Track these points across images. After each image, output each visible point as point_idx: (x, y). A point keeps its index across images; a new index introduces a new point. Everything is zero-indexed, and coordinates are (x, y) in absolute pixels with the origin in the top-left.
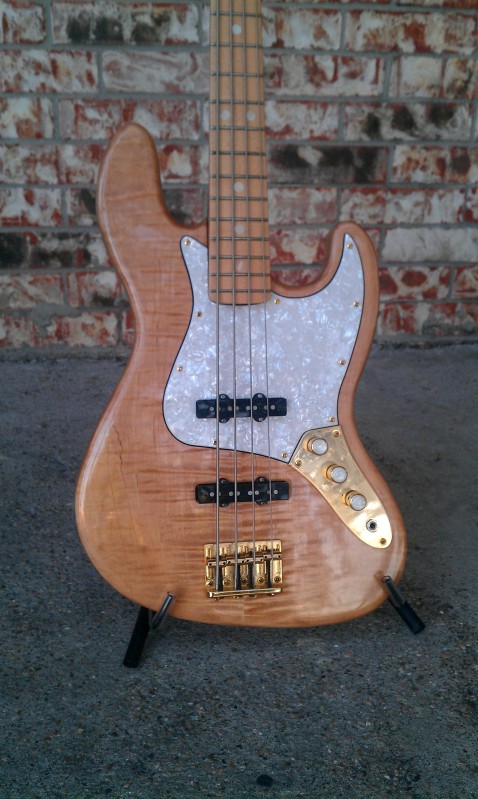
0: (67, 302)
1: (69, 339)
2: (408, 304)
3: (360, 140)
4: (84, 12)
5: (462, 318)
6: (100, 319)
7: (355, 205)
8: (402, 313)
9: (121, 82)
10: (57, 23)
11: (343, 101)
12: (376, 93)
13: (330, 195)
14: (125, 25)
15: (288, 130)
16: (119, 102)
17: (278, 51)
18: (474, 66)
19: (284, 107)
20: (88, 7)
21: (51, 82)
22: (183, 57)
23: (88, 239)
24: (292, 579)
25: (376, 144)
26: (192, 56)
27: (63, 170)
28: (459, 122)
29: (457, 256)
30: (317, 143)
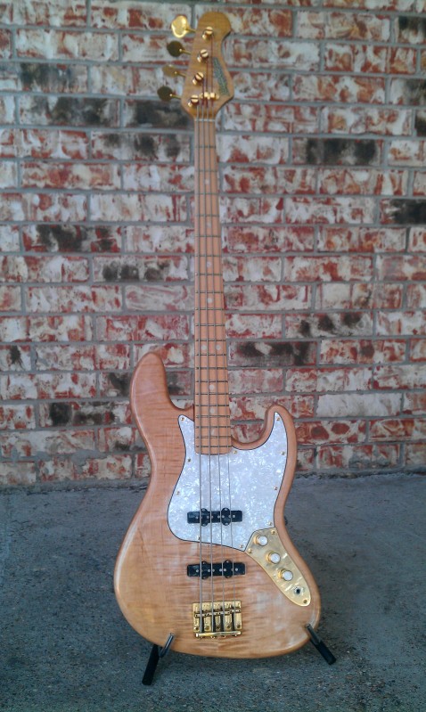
0: (97, 449)
1: (97, 474)
2: (337, 446)
3: (297, 337)
4: (114, 262)
5: (377, 456)
6: (120, 460)
7: (296, 380)
8: (334, 453)
9: (137, 304)
10: (96, 269)
11: (284, 314)
12: (306, 307)
13: (278, 374)
14: (140, 269)
15: (248, 332)
16: (136, 317)
17: (240, 283)
18: (372, 288)
19: (244, 318)
20: (117, 259)
21: (92, 305)
22: (178, 288)
23: (113, 405)
24: (248, 626)
25: (308, 339)
26: (184, 288)
27: (98, 361)
28: (365, 324)
29: (370, 413)
30: (268, 340)
